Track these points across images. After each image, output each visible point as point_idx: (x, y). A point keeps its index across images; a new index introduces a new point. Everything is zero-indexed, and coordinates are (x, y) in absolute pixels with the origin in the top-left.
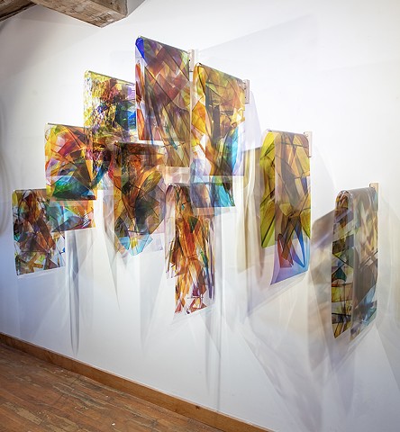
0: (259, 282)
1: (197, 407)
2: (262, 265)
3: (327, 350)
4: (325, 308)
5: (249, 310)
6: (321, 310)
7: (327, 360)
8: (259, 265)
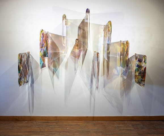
0: (107, 79)
1: (87, 117)
2: (108, 74)
3: (125, 92)
4: (125, 82)
5: (104, 86)
6: (123, 83)
7: (124, 94)
8: (107, 74)
